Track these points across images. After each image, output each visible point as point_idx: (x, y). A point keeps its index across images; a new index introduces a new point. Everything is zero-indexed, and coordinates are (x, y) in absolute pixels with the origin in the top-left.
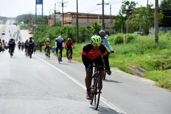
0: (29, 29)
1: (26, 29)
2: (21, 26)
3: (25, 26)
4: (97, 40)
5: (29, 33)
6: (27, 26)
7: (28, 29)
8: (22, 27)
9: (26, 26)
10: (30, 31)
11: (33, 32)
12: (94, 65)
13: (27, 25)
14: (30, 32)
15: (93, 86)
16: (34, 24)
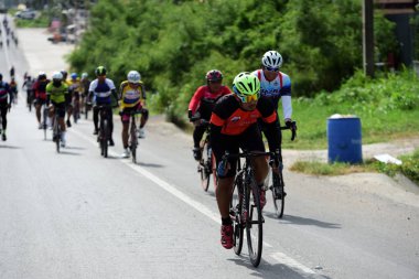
0: (50, 25)
1: (37, 27)
2: (19, 16)
3: (33, 15)
4: (250, 85)
5: (50, 39)
6: (40, 18)
7: (43, 27)
8: (20, 20)
9: (36, 18)
10: (52, 31)
11: (64, 35)
12: (241, 151)
13: (38, 14)
14: (51, 36)
15: (239, 207)
16: (65, 7)
